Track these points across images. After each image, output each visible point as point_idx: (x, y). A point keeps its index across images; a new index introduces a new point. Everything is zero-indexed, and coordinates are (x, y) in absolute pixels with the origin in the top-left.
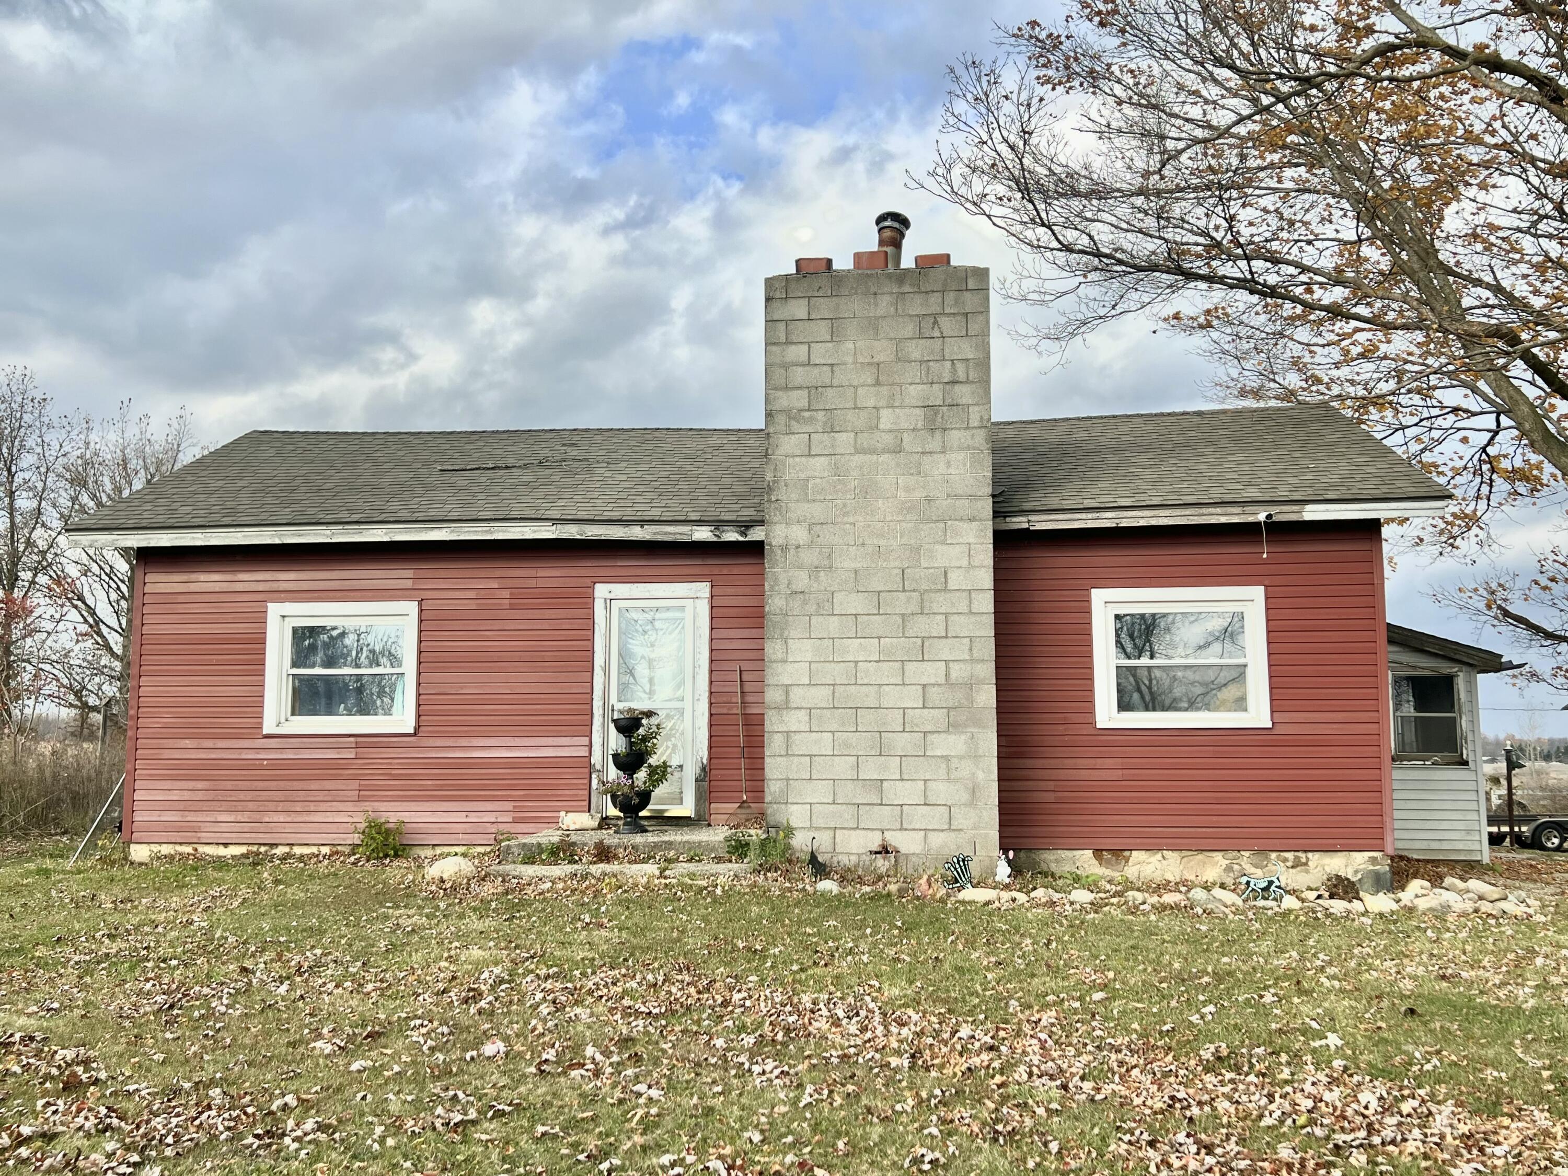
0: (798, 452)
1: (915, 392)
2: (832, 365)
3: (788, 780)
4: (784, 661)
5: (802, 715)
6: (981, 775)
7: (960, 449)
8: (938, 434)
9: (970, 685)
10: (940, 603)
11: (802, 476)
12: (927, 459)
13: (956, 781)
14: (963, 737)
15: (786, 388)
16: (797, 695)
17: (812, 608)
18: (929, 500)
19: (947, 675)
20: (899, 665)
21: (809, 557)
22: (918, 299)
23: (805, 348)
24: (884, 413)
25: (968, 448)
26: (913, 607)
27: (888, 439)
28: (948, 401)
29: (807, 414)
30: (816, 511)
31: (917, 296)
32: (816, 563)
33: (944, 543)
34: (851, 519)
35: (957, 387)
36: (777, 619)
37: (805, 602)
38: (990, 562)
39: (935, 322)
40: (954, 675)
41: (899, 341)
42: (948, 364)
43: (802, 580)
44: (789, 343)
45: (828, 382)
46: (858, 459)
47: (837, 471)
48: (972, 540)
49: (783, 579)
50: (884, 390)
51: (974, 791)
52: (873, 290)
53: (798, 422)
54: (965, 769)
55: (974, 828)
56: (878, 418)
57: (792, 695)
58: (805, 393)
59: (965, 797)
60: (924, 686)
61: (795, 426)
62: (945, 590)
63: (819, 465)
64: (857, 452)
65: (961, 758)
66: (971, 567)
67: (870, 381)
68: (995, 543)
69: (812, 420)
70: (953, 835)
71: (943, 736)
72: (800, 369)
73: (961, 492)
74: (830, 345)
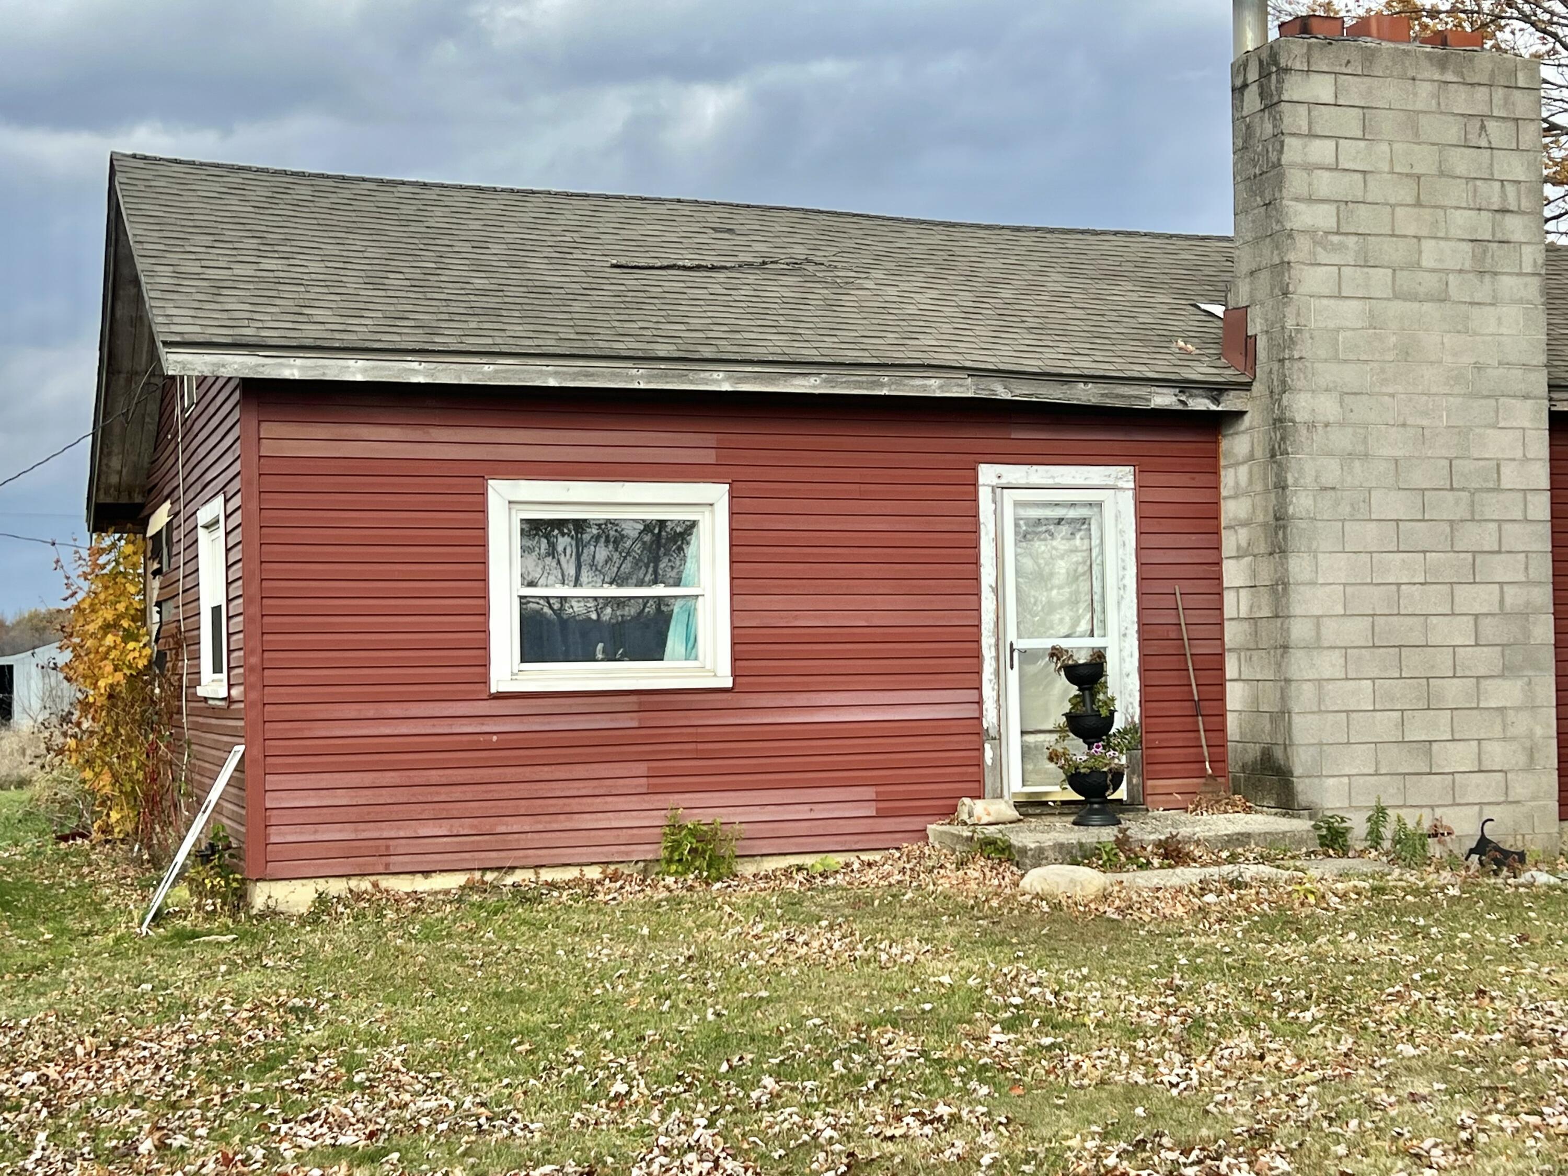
0: (1327, 292)
1: (1462, 222)
2: (1364, 172)
3: (1321, 744)
4: (1313, 583)
5: (1336, 657)
6: (1539, 731)
7: (1514, 302)
8: (1487, 278)
9: (1524, 615)
10: (1492, 506)
11: (1331, 325)
12: (1475, 311)
13: (1513, 739)
14: (1519, 683)
15: (1310, 200)
16: (1330, 631)
17: (1344, 510)
18: (1479, 367)
19: (1502, 601)
20: (1447, 588)
21: (1342, 440)
22: (1463, 90)
23: (1331, 144)
24: (1428, 245)
25: (1521, 301)
26: (1461, 512)
27: (1430, 282)
28: (1499, 236)
29: (1335, 239)
30: (1349, 376)
31: (1462, 87)
32: (1350, 448)
33: (1494, 426)
34: (1390, 390)
35: (1508, 218)
36: (1303, 524)
37: (1337, 503)
38: (1545, 453)
39: (1483, 127)
40: (1508, 600)
41: (1442, 146)
42: (1498, 184)
43: (1332, 471)
44: (1312, 136)
45: (1360, 196)
46: (1399, 306)
47: (1374, 322)
48: (1527, 424)
49: (1309, 468)
50: (1426, 213)
51: (1531, 753)
52: (1411, 73)
53: (1325, 249)
54: (1521, 724)
55: (1534, 799)
56: (1420, 252)
57: (1324, 630)
58: (1332, 208)
59: (1522, 759)
60: (1476, 616)
61: (1323, 257)
62: (1498, 489)
63: (1350, 312)
64: (1396, 297)
65: (1517, 709)
66: (1525, 459)
67: (1410, 200)
68: (1552, 430)
69: (1342, 247)
70: (1511, 808)
71: (1499, 681)
72: (1326, 175)
73: (1511, 359)
74: (1362, 144)
